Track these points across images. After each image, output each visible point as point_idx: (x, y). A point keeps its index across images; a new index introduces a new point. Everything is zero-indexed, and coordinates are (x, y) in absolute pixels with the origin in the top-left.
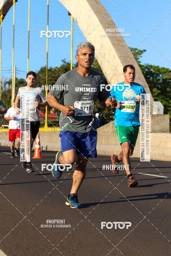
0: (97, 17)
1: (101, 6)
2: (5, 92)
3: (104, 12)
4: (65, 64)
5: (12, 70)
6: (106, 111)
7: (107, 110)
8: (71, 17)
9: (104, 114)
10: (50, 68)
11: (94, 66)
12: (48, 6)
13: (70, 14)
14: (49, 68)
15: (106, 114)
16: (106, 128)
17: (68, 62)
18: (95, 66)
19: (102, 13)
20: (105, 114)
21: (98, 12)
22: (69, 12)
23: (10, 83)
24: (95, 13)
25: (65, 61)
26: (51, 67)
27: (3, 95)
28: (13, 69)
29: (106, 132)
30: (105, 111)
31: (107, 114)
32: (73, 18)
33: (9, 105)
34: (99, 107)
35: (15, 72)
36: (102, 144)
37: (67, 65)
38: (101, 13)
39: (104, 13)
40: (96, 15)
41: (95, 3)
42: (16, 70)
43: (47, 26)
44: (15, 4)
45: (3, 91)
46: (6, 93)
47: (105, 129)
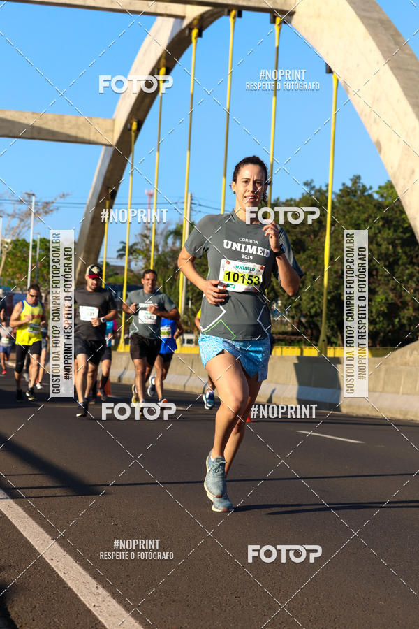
0: (398, 79)
1: (407, 52)
2: (163, 257)
3: (414, 68)
4: (313, 192)
5: (183, 203)
6: (408, 309)
7: (411, 308)
8: (334, 77)
9: (403, 317)
10: (274, 201)
11: (384, 200)
12: (278, 48)
13: (330, 71)
14: (272, 202)
15: (409, 319)
16: (411, 355)
17: (321, 188)
18: (386, 198)
19: (411, 70)
20: (406, 318)
21: (399, 68)
22: (327, 65)
23: (178, 233)
24: (392, 68)
25: (313, 184)
26: (278, 199)
27: (160, 263)
28: (185, 201)
29: (411, 363)
30: (406, 311)
31: (412, 318)
32: (338, 80)
33: (171, 288)
34: (392, 299)
35: (191, 207)
36: (398, 393)
37: (318, 194)
38: (408, 70)
39: (414, 71)
40: (395, 75)
41: (392, 45)
42: (191, 203)
43: (274, 99)
44: (196, 42)
45: (160, 253)
46: (165, 258)
47: (408, 356)
